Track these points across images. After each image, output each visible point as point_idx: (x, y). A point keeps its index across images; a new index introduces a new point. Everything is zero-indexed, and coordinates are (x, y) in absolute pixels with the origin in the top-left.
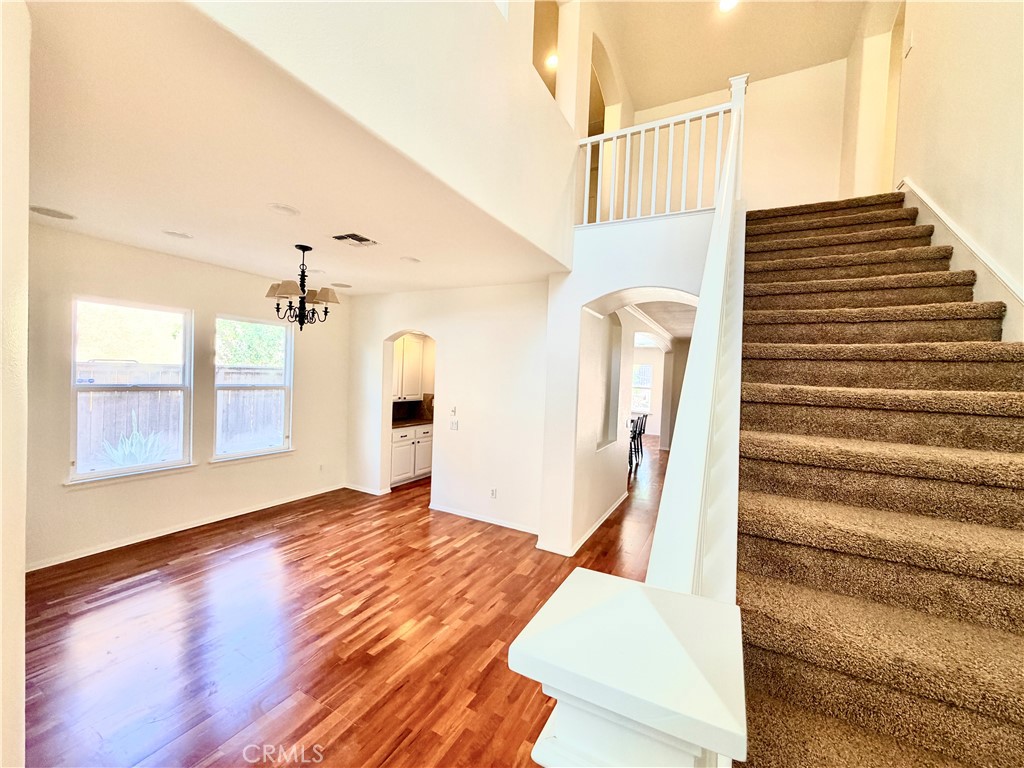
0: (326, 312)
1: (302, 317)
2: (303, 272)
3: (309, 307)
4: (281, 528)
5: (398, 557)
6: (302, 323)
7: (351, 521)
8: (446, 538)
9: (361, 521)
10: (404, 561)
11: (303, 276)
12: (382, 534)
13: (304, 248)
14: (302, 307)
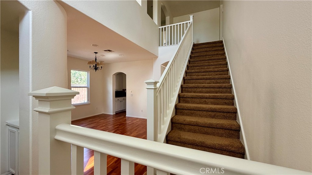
0: (102, 67)
1: (96, 69)
2: (96, 58)
3: (97, 66)
4: (90, 121)
5: (120, 125)
6: (96, 70)
7: (106, 119)
8: (131, 121)
9: (109, 119)
10: (122, 125)
11: (96, 59)
12: (115, 121)
13: (96, 53)
14: (96, 66)
